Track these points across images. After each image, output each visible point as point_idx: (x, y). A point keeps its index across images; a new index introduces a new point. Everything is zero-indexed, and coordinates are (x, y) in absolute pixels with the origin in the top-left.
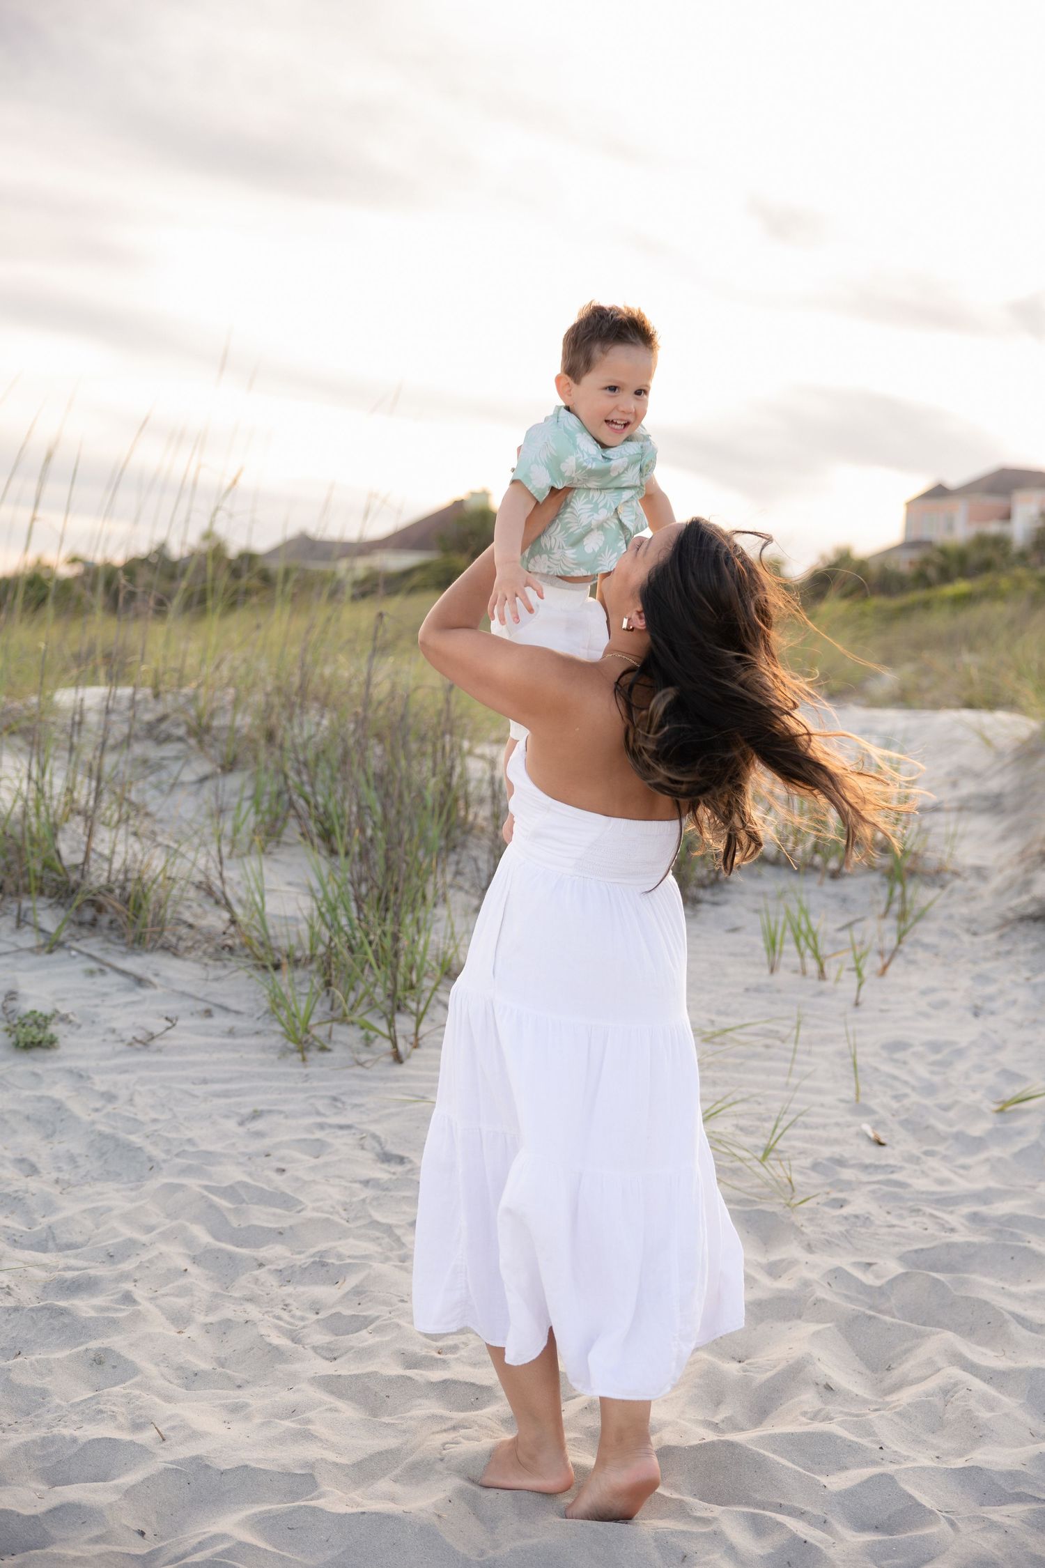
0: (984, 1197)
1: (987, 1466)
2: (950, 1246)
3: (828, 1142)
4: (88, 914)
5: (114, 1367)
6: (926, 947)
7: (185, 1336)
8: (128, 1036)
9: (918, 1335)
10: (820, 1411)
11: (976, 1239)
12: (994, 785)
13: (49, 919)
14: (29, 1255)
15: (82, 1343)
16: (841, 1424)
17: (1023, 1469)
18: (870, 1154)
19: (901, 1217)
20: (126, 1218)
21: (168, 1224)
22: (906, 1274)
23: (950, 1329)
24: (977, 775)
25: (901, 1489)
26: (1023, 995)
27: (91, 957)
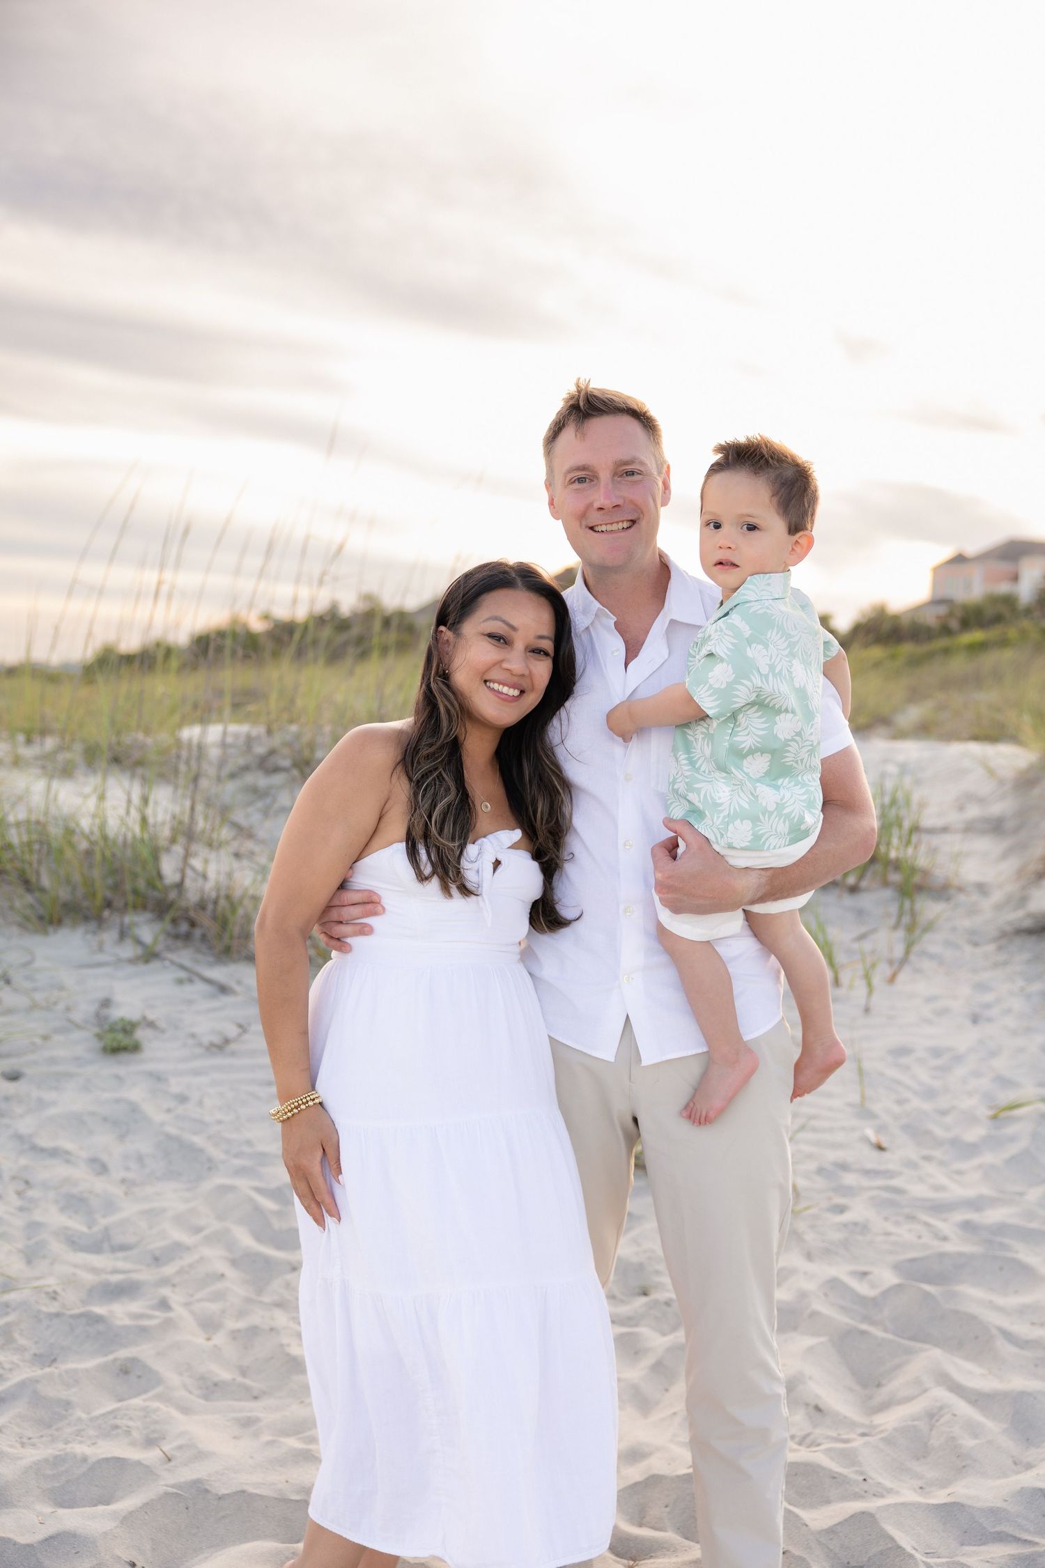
0: (977, 1204)
1: (969, 1502)
2: (942, 1256)
3: (834, 1146)
4: (184, 927)
5: (139, 1377)
6: (932, 957)
7: (211, 1343)
8: (206, 1040)
9: (909, 1352)
10: (808, 1435)
11: (967, 1248)
12: (997, 809)
13: (148, 931)
14: (81, 1257)
15: (112, 1352)
16: (828, 1451)
17: (1004, 1505)
18: (872, 1159)
19: (897, 1223)
20: (179, 1220)
21: (215, 1225)
22: (899, 1286)
23: (936, 1345)
24: (981, 801)
25: (882, 1530)
26: (1017, 1004)
27: (182, 967)
